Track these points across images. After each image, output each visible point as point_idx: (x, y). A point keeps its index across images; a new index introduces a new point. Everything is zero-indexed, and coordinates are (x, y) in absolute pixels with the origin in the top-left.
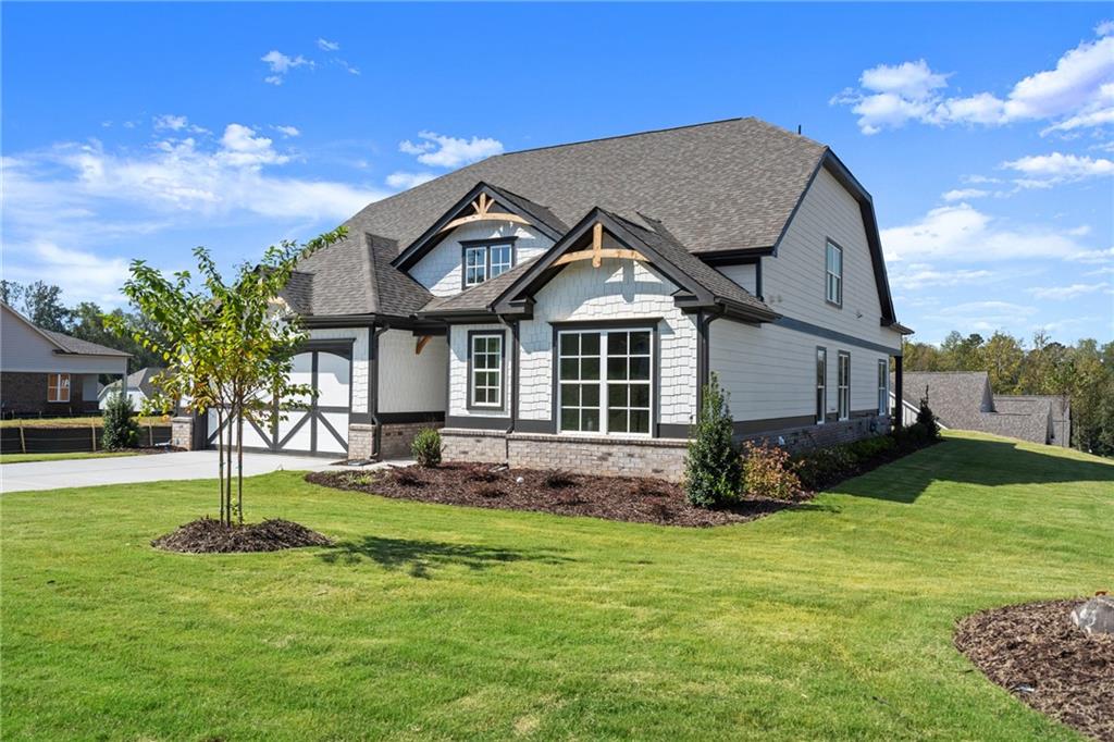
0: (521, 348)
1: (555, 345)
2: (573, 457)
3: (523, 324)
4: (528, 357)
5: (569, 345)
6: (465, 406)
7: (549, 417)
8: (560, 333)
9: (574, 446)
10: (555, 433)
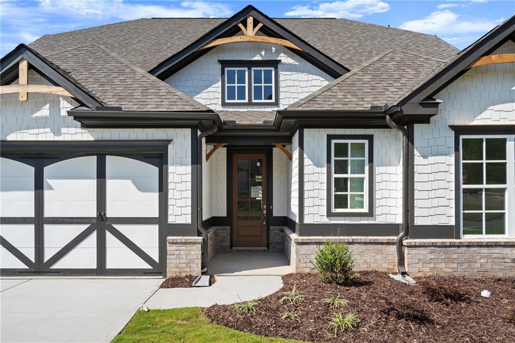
0: (416, 152)
1: (457, 149)
2: (483, 261)
3: (418, 128)
4: (425, 161)
5: (472, 149)
6: (324, 213)
7: (453, 223)
8: (462, 137)
9: (485, 250)
10: (458, 237)
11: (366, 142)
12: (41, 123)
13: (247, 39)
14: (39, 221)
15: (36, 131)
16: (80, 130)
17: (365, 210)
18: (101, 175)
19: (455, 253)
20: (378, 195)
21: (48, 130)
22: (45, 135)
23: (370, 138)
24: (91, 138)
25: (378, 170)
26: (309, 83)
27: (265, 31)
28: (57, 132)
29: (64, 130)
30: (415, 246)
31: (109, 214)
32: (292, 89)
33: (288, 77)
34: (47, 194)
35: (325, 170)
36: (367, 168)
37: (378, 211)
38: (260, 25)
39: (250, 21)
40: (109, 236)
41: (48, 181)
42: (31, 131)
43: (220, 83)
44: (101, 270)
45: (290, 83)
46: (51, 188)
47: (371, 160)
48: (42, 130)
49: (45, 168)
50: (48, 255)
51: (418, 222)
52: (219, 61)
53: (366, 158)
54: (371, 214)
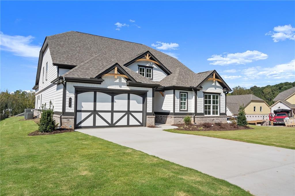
0: (197, 97)
1: (204, 97)
3: (198, 92)
4: (199, 99)
5: (206, 97)
6: (179, 110)
7: (203, 112)
8: (205, 94)
9: (208, 118)
10: (204, 115)
11: (186, 94)
12: (116, 84)
13: (147, 60)
14: (112, 112)
15: (115, 86)
16: (126, 87)
17: (186, 109)
18: (129, 99)
19: (204, 119)
20: (188, 106)
21: (118, 86)
22: (117, 87)
23: (187, 93)
24: (129, 89)
25: (189, 100)
26: (160, 74)
27: (151, 58)
28: (121, 87)
29: (122, 86)
30: (198, 117)
31: (130, 110)
32: (156, 75)
33: (155, 72)
34: (115, 103)
35: (179, 100)
36: (186, 100)
37: (188, 110)
38: (150, 57)
39: (148, 55)
40: (130, 116)
41: (115, 100)
42: (114, 86)
43: (138, 71)
44: (128, 125)
45: (156, 74)
46: (116, 102)
47: (187, 98)
48: (117, 86)
49: (114, 97)
50: (114, 122)
51: (198, 112)
52: (138, 65)
53: (186, 98)
54: (187, 111)
